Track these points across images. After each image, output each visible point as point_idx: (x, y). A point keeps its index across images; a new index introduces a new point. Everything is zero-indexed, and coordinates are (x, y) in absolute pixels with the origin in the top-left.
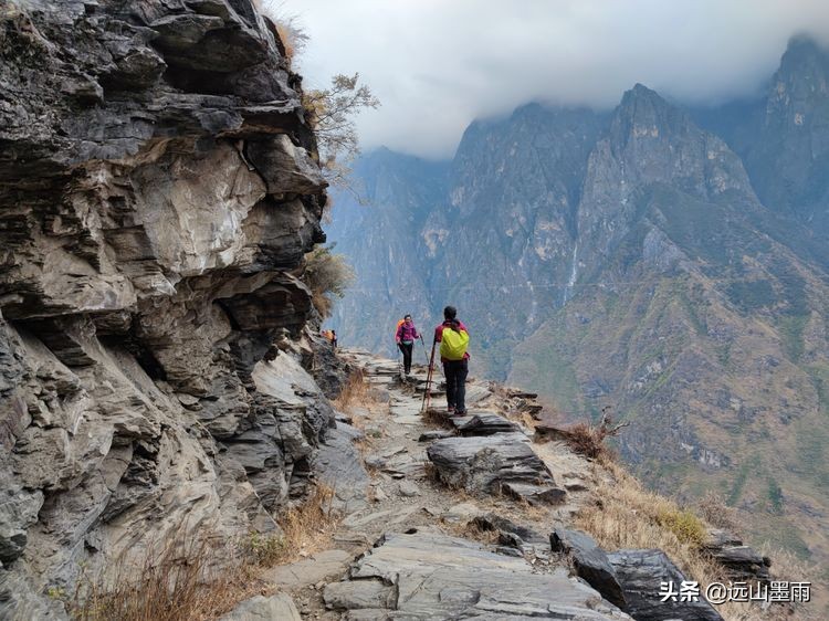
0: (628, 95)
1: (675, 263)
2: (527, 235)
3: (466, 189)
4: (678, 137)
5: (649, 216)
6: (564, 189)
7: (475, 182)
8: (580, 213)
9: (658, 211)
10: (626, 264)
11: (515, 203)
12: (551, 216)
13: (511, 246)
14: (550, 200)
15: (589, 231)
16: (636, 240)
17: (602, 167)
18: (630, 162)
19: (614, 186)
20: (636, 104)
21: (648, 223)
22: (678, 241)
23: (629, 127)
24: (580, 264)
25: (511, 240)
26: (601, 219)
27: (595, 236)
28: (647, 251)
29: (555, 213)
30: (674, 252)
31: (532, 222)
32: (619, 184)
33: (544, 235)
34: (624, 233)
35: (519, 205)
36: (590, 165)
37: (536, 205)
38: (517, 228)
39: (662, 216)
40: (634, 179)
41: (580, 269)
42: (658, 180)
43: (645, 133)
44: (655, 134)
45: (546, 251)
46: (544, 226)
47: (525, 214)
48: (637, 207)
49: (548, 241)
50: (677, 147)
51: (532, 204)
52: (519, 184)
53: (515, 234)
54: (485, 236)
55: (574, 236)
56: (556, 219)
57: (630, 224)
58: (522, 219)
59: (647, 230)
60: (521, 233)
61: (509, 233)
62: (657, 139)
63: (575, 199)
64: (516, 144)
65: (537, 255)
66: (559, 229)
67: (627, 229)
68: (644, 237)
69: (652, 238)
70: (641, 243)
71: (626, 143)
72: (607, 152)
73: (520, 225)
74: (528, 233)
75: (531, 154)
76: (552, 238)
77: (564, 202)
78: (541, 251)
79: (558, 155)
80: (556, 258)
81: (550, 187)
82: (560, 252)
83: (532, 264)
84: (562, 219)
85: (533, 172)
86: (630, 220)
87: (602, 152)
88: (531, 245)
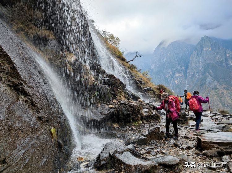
0: (202, 38)
1: (215, 86)
2: (172, 77)
3: (155, 64)
4: (217, 50)
5: (208, 73)
6: (183, 65)
7: (158, 62)
8: (188, 71)
9: (211, 71)
10: (201, 86)
11: (169, 68)
12: (179, 72)
13: (168, 80)
14: (179, 68)
15: (191, 76)
16: (204, 80)
17: (194, 59)
18: (203, 57)
19: (198, 64)
20: (204, 41)
21: (208, 74)
22: (217, 80)
23: (202, 47)
24: (188, 85)
25: (168, 78)
26: (194, 73)
27: (192, 78)
28: (207, 83)
29: (181, 71)
30: (215, 83)
31: (174, 74)
32: (199, 63)
33: (177, 77)
34: (201, 77)
35: (170, 69)
36: (191, 58)
37: (175, 69)
38: (170, 75)
39: (212, 73)
40: (204, 62)
41: (188, 87)
42: (211, 62)
43: (207, 49)
44: (210, 49)
45: (178, 82)
46: (177, 75)
47: (172, 71)
48: (205, 69)
49: (178, 79)
50: (217, 53)
51: (174, 68)
52: (170, 63)
53: (169, 77)
54: (160, 77)
55: (186, 77)
56: (181, 73)
57: (203, 75)
58: (171, 73)
59: (207, 76)
60: (170, 77)
61: (167, 77)
62: (211, 51)
63: (186, 68)
64: (169, 52)
65: (175, 83)
66: (181, 76)
67: (202, 76)
68: (206, 79)
69: (209, 79)
70: (206, 81)
71: (201, 52)
72: (196, 54)
73: (170, 74)
74: (173, 77)
75: (174, 55)
76: (180, 78)
77: (183, 68)
78: (176, 82)
79: (182, 55)
80: (181, 84)
81: (179, 64)
82: (182, 82)
83: (173, 85)
84: (182, 73)
85: (174, 60)
86: (203, 73)
87: (194, 55)
88: (174, 80)
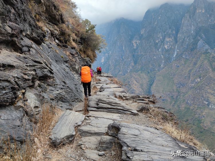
1: (207, 50)
2: (162, 42)
3: (145, 29)
4: (211, 12)
5: (200, 36)
6: (174, 28)
7: (148, 27)
8: (179, 35)
10: (192, 50)
11: (159, 33)
13: (157, 45)
14: (170, 32)
15: (181, 41)
16: (195, 44)
17: (186, 21)
18: (195, 20)
20: (198, 2)
21: (199, 38)
22: (208, 43)
23: (196, 9)
24: (178, 50)
25: (157, 43)
26: (185, 37)
27: (183, 42)
28: (198, 47)
29: (171, 36)
30: (207, 47)
31: (164, 38)
32: (191, 27)
33: (167, 42)
34: (191, 41)
35: (160, 33)
36: (183, 21)
38: (160, 40)
39: (204, 36)
40: (196, 25)
41: (177, 52)
42: (203, 25)
43: (200, 11)
44: (203, 11)
45: (167, 47)
46: (167, 39)
47: (162, 36)
48: (196, 33)
49: (168, 44)
50: (210, 15)
51: (164, 33)
52: (161, 27)
53: (159, 42)
54: (150, 42)
55: (176, 42)
56: (171, 37)
57: (194, 39)
58: (161, 37)
59: (199, 40)
61: (157, 41)
62: (204, 13)
63: (177, 32)
64: (160, 16)
65: (165, 48)
66: (172, 40)
67: (193, 40)
68: (197, 43)
69: (200, 43)
70: (197, 44)
71: (194, 14)
72: (188, 17)
73: (160, 39)
74: (163, 42)
75: (165, 18)
76: (170, 43)
77: (174, 32)
78: (166, 47)
79: (173, 19)
80: (171, 49)
81: (170, 28)
82: (172, 47)
83: (163, 50)
84: (173, 37)
85: (165, 24)
86: (194, 37)
87: (187, 17)
88: (163, 45)
